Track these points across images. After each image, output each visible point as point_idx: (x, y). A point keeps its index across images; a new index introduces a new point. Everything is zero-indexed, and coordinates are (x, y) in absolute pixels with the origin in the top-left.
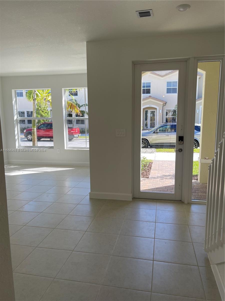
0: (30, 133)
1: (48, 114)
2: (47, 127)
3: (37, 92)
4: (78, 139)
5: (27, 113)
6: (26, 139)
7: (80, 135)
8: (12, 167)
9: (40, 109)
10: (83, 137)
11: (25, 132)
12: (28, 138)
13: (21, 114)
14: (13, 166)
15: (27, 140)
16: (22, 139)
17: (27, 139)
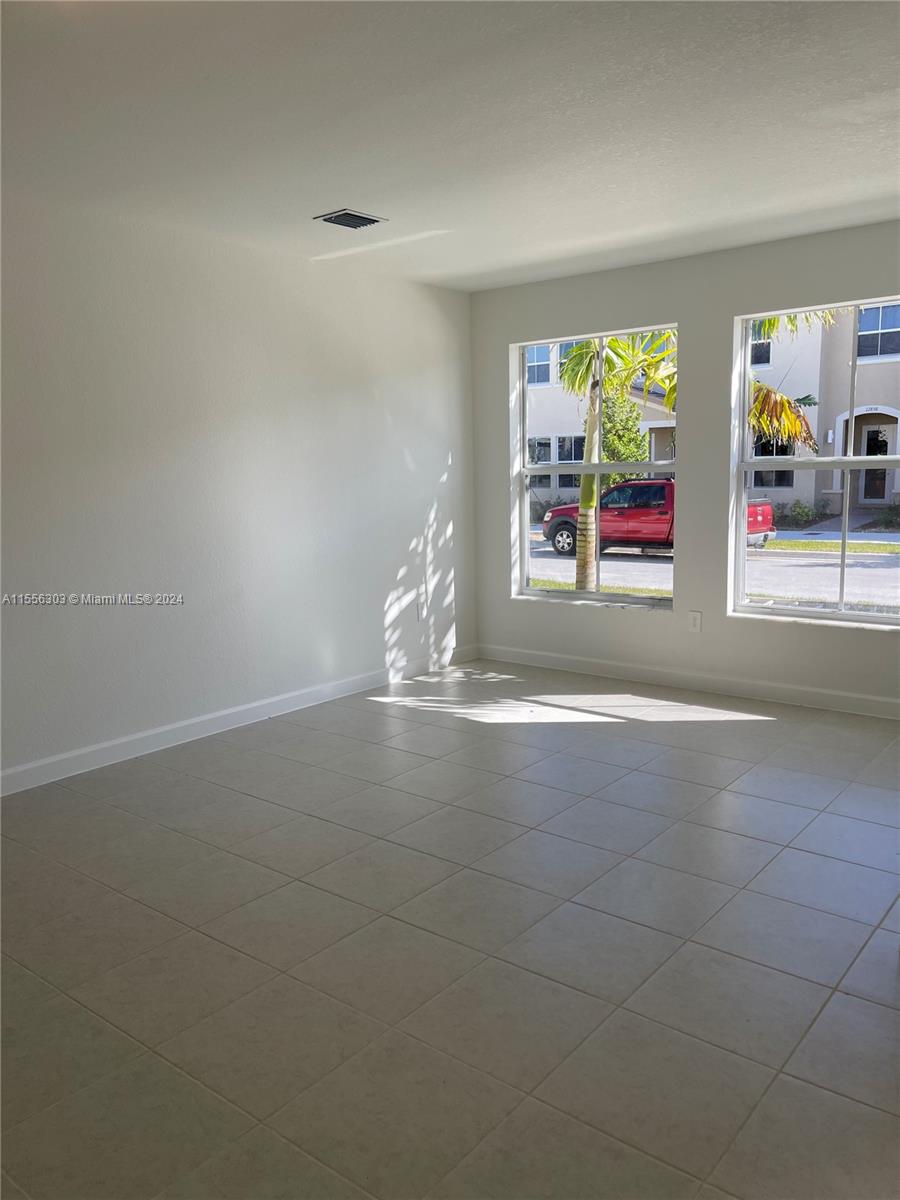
0: (566, 523)
1: (638, 447)
2: (635, 501)
3: (607, 352)
4: (761, 554)
5: (560, 446)
6: (548, 546)
7: (772, 534)
8: (492, 676)
9: (609, 425)
10: (786, 542)
11: (546, 519)
12: (559, 542)
13: (539, 449)
14: (494, 674)
15: (552, 549)
16: (535, 545)
17: (554, 546)
